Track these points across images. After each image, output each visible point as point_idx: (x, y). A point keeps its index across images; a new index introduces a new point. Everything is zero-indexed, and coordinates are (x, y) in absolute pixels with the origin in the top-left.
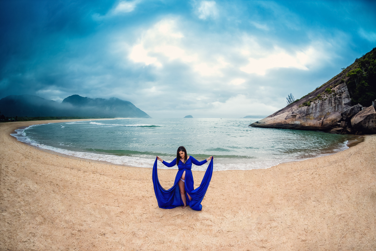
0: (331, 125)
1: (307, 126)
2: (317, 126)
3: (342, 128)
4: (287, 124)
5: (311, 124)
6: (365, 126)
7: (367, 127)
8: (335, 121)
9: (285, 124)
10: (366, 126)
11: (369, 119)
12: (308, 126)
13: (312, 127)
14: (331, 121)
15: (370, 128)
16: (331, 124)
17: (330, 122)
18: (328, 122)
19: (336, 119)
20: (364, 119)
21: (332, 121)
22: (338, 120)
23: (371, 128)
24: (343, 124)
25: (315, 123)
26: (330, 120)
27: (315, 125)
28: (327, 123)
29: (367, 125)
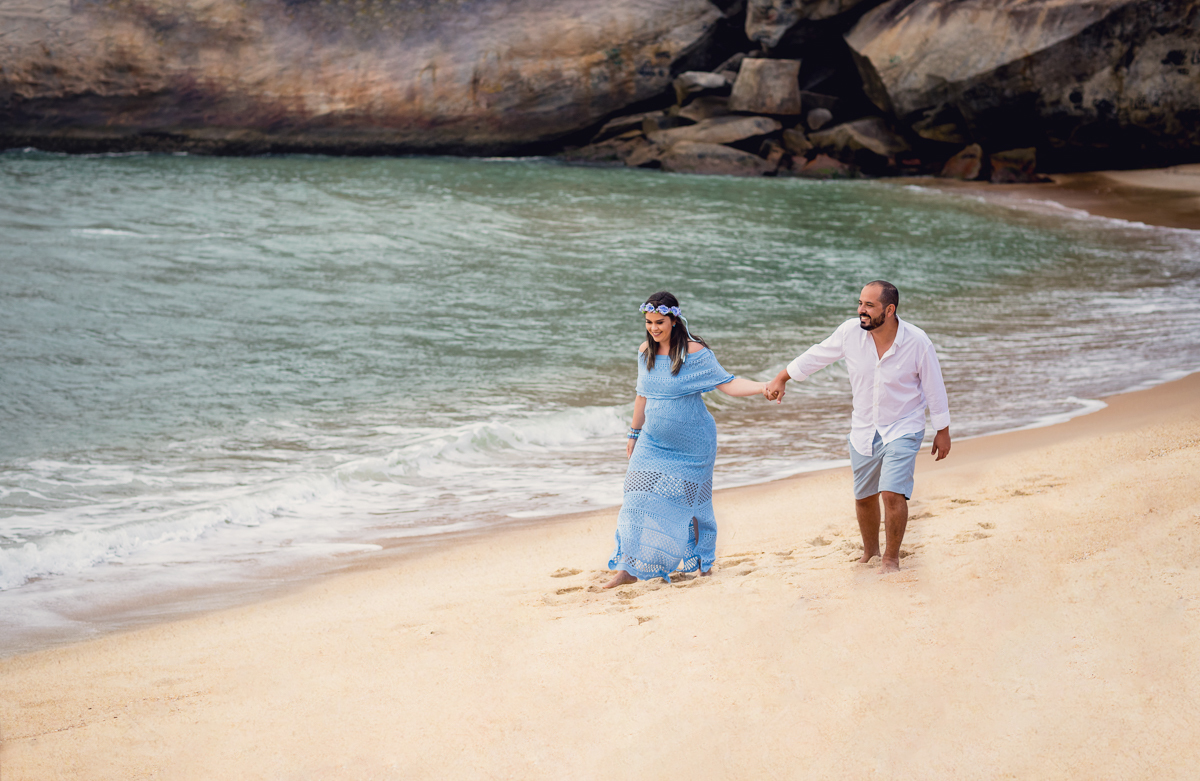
0: (605, 96)
1: (324, 109)
2: (443, 108)
3: (771, 126)
4: (148, 97)
5: (375, 91)
6: (1077, 97)
7: (1104, 106)
8: (648, 53)
9: (56, 102)
10: (1088, 101)
11: (1134, 40)
12: (349, 116)
13: (390, 119)
14: (601, 55)
15: (1140, 114)
16: (606, 87)
17: (586, 71)
18: (570, 67)
19: (657, 36)
20: (1073, 41)
21: (615, 58)
22: (681, 38)
23: (1152, 118)
24: (771, 82)
25: (420, 79)
26: (589, 47)
27: (426, 104)
28: (555, 75)
29: (1097, 87)
